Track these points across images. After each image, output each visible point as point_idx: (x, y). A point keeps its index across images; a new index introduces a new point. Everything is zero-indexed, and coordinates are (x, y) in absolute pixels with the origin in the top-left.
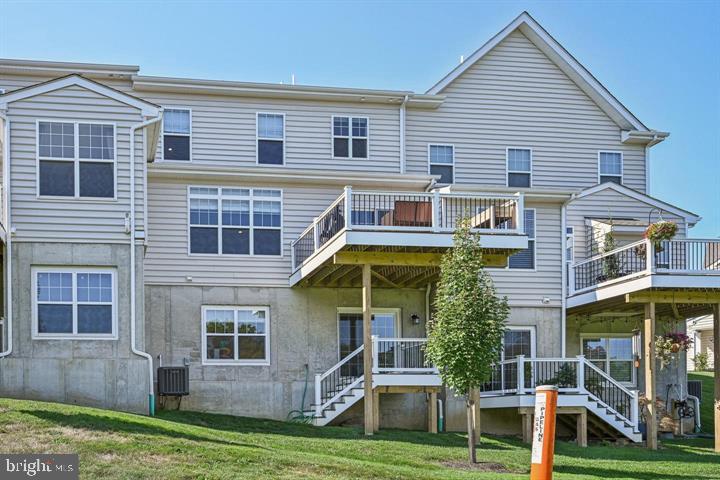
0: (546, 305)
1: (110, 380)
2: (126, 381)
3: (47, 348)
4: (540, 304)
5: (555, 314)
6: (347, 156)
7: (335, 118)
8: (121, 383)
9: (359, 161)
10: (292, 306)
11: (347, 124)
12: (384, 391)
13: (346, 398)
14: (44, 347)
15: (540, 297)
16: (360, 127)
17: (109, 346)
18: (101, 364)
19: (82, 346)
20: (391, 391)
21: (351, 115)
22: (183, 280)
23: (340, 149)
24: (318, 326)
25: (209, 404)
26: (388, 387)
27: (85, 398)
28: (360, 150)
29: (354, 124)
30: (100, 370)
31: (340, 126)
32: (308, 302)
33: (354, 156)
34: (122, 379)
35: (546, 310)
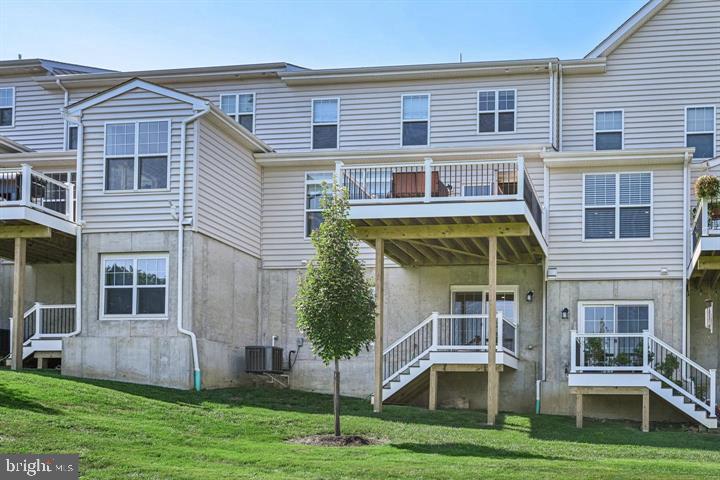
0: (664, 277)
1: (155, 357)
2: (169, 358)
3: (110, 328)
4: (658, 275)
5: (676, 286)
6: (493, 131)
7: (481, 93)
8: (165, 359)
9: (507, 134)
10: (404, 286)
11: (494, 98)
12: (441, 369)
13: (411, 369)
14: (107, 327)
15: (659, 268)
16: (508, 100)
17: (160, 325)
18: (147, 342)
19: (139, 325)
20: (448, 369)
21: (496, 88)
22: (298, 263)
23: (486, 124)
24: (429, 305)
25: (316, 383)
26: (445, 365)
27: (133, 373)
28: (507, 123)
29: (500, 98)
30: (145, 347)
31: (486, 100)
32: (420, 282)
33: (500, 130)
34: (164, 355)
35: (664, 282)
